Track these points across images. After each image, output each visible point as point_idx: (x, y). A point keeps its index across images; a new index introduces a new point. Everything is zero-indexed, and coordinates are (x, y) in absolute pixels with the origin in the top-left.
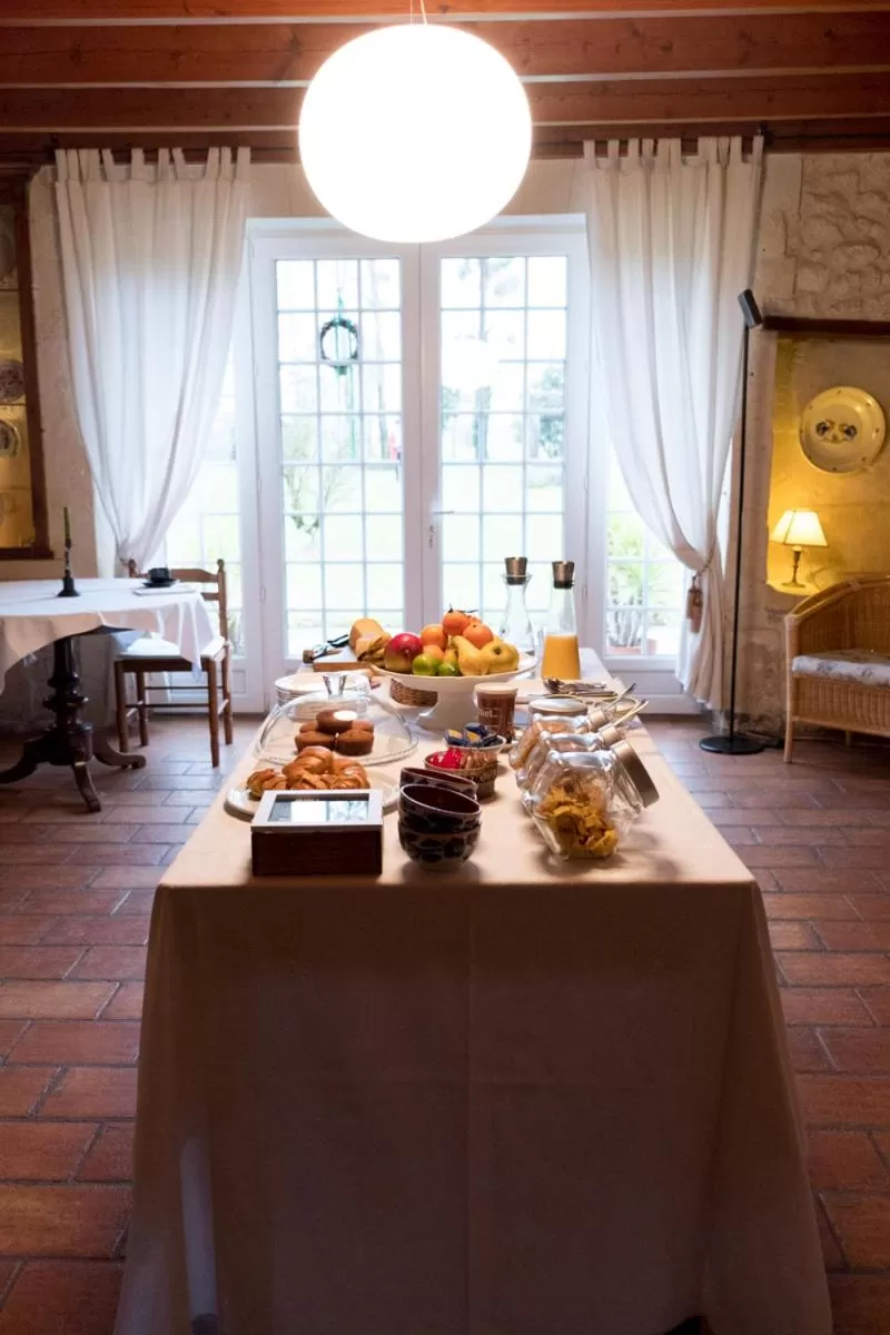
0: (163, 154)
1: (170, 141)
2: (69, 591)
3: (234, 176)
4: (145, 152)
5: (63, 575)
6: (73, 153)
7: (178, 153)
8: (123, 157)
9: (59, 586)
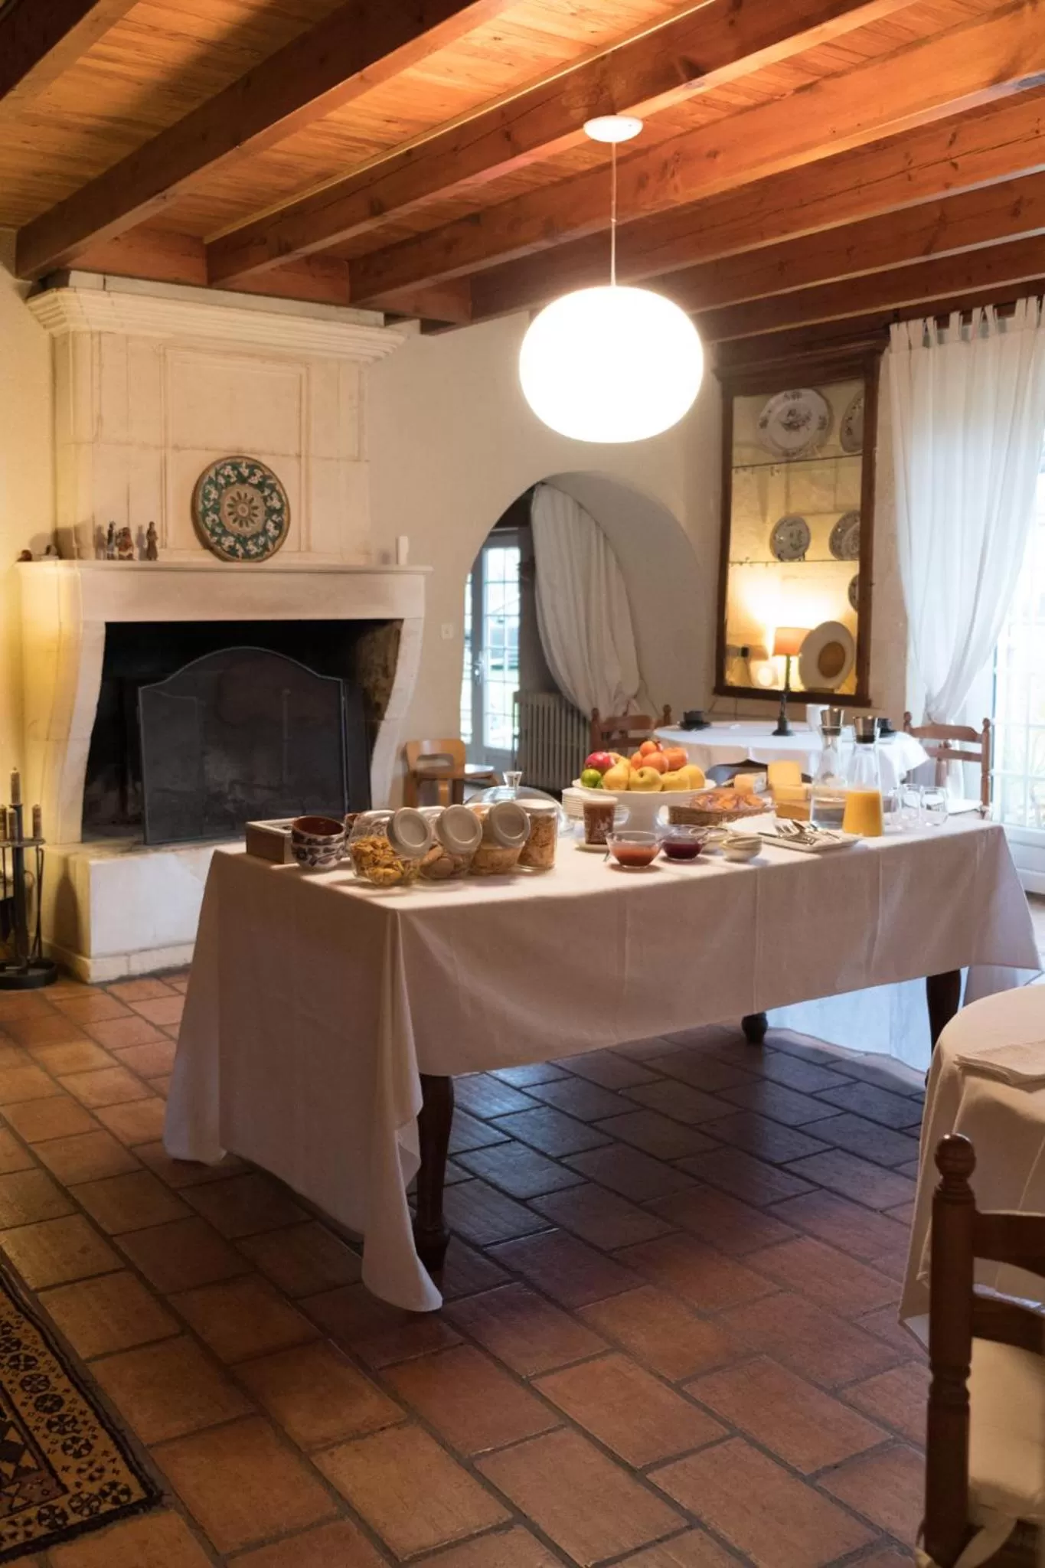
0: (976, 313)
1: (981, 300)
2: (782, 731)
3: (1039, 324)
4: (962, 313)
5: (779, 715)
6: (903, 325)
7: (989, 310)
8: (943, 322)
9: (775, 726)
